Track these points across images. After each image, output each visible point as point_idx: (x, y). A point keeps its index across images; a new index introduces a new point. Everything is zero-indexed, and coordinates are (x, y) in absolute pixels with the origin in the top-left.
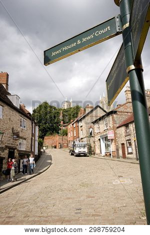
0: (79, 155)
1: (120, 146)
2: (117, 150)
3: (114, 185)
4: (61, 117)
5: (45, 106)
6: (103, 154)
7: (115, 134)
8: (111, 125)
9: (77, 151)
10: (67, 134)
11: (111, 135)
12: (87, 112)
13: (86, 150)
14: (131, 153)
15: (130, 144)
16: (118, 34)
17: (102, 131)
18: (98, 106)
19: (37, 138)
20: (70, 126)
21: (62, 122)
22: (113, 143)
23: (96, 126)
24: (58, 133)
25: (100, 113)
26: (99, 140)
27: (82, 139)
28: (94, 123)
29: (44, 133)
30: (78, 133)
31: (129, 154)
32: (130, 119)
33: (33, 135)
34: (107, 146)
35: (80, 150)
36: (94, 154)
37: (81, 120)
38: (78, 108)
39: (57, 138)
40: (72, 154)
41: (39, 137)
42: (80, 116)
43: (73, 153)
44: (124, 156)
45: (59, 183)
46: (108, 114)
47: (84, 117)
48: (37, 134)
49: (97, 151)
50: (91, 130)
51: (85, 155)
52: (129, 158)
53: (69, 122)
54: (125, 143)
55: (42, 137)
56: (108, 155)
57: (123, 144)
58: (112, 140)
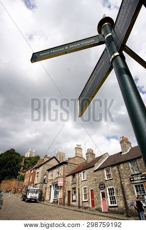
0: (30, 201)
1: (67, 193)
2: (64, 197)
4: (23, 164)
5: (11, 152)
6: (52, 201)
7: (64, 181)
8: (61, 173)
9: (29, 197)
10: (23, 180)
11: (60, 183)
12: (45, 161)
14: (75, 201)
15: (75, 192)
17: (54, 178)
18: (54, 157)
20: (28, 172)
21: (22, 168)
22: (62, 190)
23: (50, 173)
24: (16, 178)
25: (54, 163)
26: (51, 186)
27: (36, 184)
28: (49, 170)
29: (3, 177)
30: (33, 179)
31: (73, 201)
34: (56, 193)
35: (32, 195)
36: (44, 200)
37: (38, 167)
38: (38, 158)
39: (14, 183)
40: (24, 200)
42: (39, 164)
43: (24, 198)
44: (69, 204)
46: (60, 164)
47: (42, 165)
49: (47, 198)
50: (45, 176)
51: (35, 201)
52: (73, 206)
53: (27, 169)
54: (71, 190)
56: (56, 202)
57: (69, 192)
58: (61, 187)
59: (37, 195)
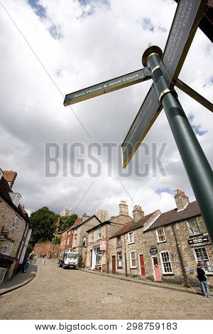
0: (68, 267)
1: (111, 259)
2: (108, 263)
3: (103, 305)
5: (44, 211)
6: (93, 267)
7: (108, 245)
8: (104, 234)
9: (67, 262)
10: (59, 243)
11: (103, 247)
12: (84, 220)
14: (121, 268)
15: (121, 258)
17: (95, 241)
18: (94, 216)
19: (27, 243)
20: (64, 234)
21: (58, 229)
22: (105, 255)
23: (90, 235)
24: (51, 240)
25: (94, 223)
26: (92, 250)
27: (74, 248)
28: (88, 232)
29: (36, 239)
30: (71, 242)
31: (119, 268)
32: (121, 230)
33: (24, 239)
34: (98, 259)
35: (71, 261)
36: (84, 267)
37: (76, 228)
38: (75, 217)
39: (48, 246)
40: (61, 266)
41: (30, 242)
42: (76, 224)
43: (61, 264)
44: (114, 272)
45: (39, 300)
46: (102, 225)
47: (80, 225)
48: (28, 238)
49: (88, 264)
50: (85, 239)
51: (74, 268)
52: (118, 274)
53: (64, 230)
54: (116, 255)
55: (32, 243)
56: (98, 269)
57: (114, 257)
58: (104, 251)
59: (76, 261)
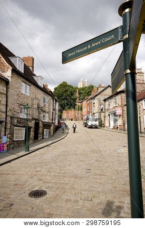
0: (91, 127)
1: (126, 121)
2: (124, 124)
3: (119, 153)
4: (77, 95)
5: (64, 85)
6: (112, 127)
7: (123, 110)
8: (119, 102)
9: (90, 123)
10: (81, 109)
11: (119, 112)
12: (99, 91)
13: (97, 123)
16: (119, 42)
17: (111, 107)
18: (109, 86)
19: (57, 112)
20: (85, 103)
21: (78, 99)
22: (121, 118)
23: (107, 103)
24: (74, 108)
25: (110, 92)
26: (109, 115)
27: (94, 114)
28: (105, 100)
29: (63, 108)
30: (91, 109)
33: (54, 109)
34: (115, 121)
35: (92, 123)
36: (104, 127)
37: (94, 98)
38: (91, 87)
39: (71, 113)
40: (86, 126)
41: (59, 110)
42: (93, 94)
43: (86, 125)
45: (74, 149)
46: (117, 93)
47: (96, 95)
48: (57, 108)
49: (107, 124)
50: (102, 106)
51: (96, 127)
53: (83, 99)
55: (61, 111)
56: (115, 128)
58: (120, 116)
